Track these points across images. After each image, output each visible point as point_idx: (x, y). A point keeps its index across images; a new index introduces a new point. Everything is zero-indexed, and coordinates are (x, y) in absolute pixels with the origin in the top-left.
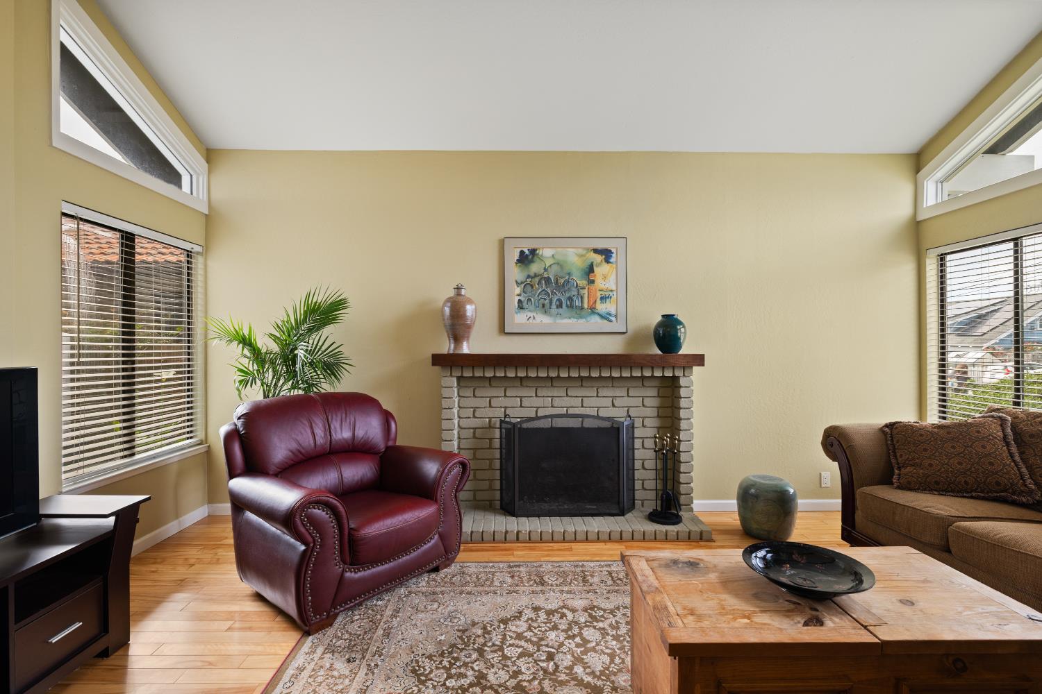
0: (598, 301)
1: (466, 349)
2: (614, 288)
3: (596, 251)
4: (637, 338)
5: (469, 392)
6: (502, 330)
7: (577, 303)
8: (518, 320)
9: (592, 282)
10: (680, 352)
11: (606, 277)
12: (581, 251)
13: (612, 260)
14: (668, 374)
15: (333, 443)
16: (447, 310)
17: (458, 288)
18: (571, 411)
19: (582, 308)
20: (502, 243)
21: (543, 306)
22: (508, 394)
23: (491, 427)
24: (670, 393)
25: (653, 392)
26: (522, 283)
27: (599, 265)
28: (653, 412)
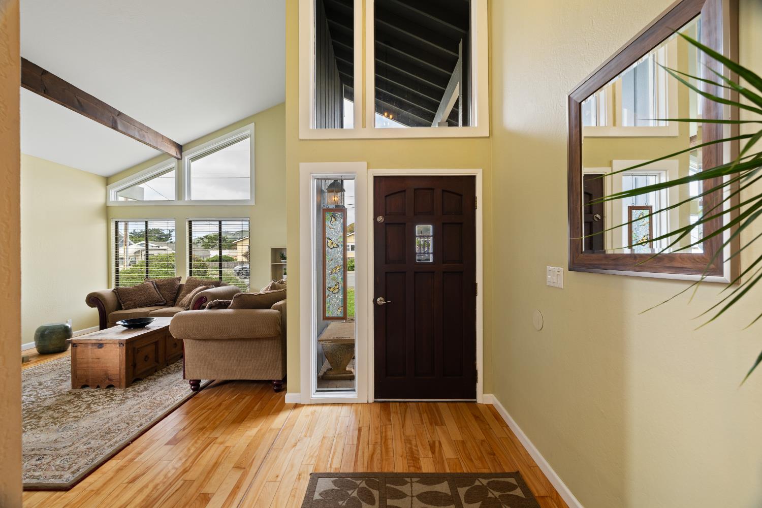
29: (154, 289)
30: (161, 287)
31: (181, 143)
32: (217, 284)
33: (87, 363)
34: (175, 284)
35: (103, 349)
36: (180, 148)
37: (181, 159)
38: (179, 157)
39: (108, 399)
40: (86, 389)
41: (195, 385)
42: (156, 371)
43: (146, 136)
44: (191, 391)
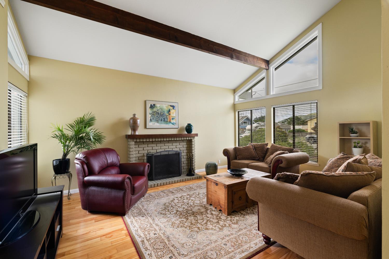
0: (171, 120)
1: (137, 133)
2: (175, 116)
3: (171, 106)
4: (181, 129)
5: (137, 146)
6: (145, 127)
7: (166, 120)
8: (150, 124)
9: (170, 114)
10: (192, 133)
11: (173, 113)
12: (167, 106)
13: (175, 108)
14: (190, 139)
15: (108, 163)
16: (131, 121)
17: (134, 115)
18: (166, 150)
19: (167, 121)
20: (145, 102)
21: (157, 120)
22: (149, 146)
23: (144, 156)
24: (190, 143)
25: (185, 143)
26: (151, 114)
27: (171, 110)
28: (185, 149)
29: (253, 149)
30: (256, 148)
31: (268, 59)
32: (291, 151)
33: (212, 192)
34: (264, 147)
35: (218, 186)
36: (268, 62)
37: (269, 69)
38: (267, 68)
39: (217, 221)
40: (212, 207)
41: (267, 239)
42: (246, 208)
43: (248, 60)
44: (264, 243)
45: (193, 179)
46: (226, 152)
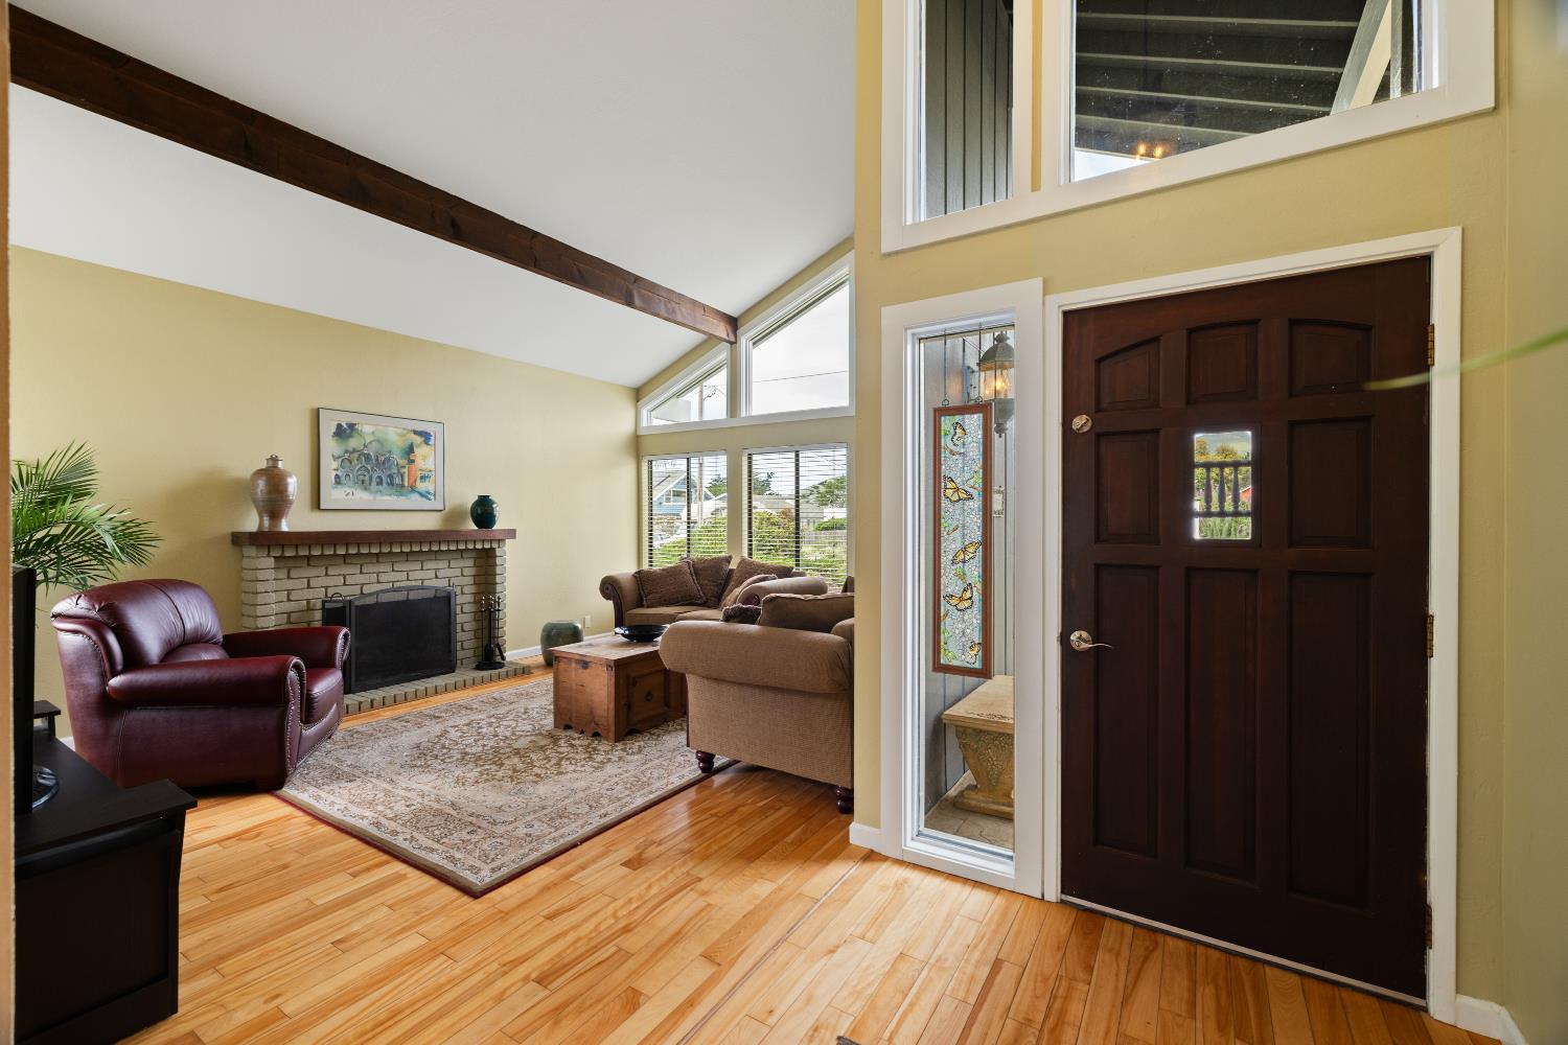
0: (418, 480)
1: (285, 527)
2: (432, 468)
3: (415, 432)
4: (455, 515)
5: (283, 574)
6: (316, 504)
7: (397, 481)
8: (332, 495)
9: (413, 461)
10: (494, 528)
11: (425, 458)
12: (400, 431)
13: (431, 442)
14: (487, 546)
15: (187, 632)
16: (261, 484)
17: (274, 460)
18: (397, 585)
19: (402, 486)
20: (316, 414)
21: (363, 482)
22: (329, 573)
23: (309, 609)
24: (486, 562)
25: (470, 563)
26: (339, 457)
27: (418, 446)
28: (470, 580)
29: (689, 575)
30: (699, 572)
31: (734, 314)
33: (571, 689)
34: (721, 568)
35: (588, 670)
36: (733, 323)
37: (736, 343)
38: (732, 339)
39: (587, 755)
40: (569, 733)
41: (706, 760)
42: (665, 721)
43: (678, 312)
44: (700, 772)
45: (499, 677)
46: (610, 587)
